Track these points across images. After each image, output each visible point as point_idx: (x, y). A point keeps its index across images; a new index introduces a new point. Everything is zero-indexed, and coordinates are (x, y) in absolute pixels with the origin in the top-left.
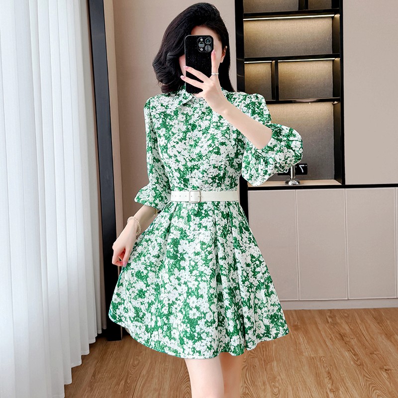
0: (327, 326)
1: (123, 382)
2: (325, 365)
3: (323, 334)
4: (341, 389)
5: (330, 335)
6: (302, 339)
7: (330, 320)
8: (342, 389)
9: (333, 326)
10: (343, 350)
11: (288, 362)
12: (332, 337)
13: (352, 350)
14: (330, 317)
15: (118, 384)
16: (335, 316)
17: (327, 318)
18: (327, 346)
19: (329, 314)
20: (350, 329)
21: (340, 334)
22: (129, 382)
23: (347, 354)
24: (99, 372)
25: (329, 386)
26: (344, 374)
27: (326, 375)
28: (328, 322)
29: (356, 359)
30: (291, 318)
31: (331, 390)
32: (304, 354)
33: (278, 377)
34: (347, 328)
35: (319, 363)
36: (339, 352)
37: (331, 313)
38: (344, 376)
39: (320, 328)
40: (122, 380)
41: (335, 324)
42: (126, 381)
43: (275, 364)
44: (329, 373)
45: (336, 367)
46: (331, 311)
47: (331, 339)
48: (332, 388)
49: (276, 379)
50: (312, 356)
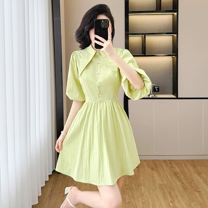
0: (168, 168)
2: (168, 188)
3: (166, 172)
5: (170, 173)
6: (155, 175)
7: (169, 165)
8: (176, 201)
10: (176, 181)
11: (149, 187)
13: (181, 181)
16: (172, 163)
17: (168, 164)
18: (168, 178)
20: (180, 170)
23: (178, 183)
24: (54, 190)
25: (170, 199)
26: (177, 193)
27: (168, 194)
29: (183, 186)
30: (150, 163)
31: (171, 202)
32: (157, 182)
33: (145, 194)
34: (178, 169)
35: (164, 188)
37: (170, 162)
39: (164, 169)
41: (172, 167)
43: (142, 187)
44: (170, 192)
45: (173, 190)
46: (170, 160)
47: (170, 175)
48: (172, 200)
49: (144, 195)
50: (161, 183)
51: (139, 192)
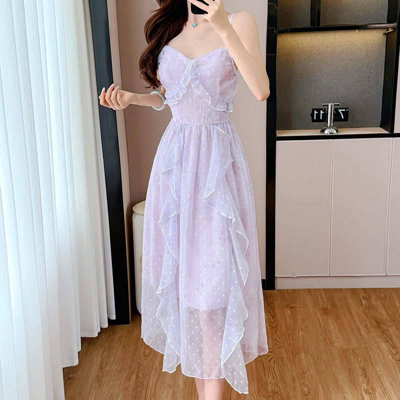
0: (361, 309)
1: (134, 377)
2: (360, 359)
3: (357, 319)
4: (377, 390)
5: (365, 321)
6: (332, 325)
7: (364, 302)
8: (379, 391)
9: (368, 310)
10: (379, 340)
11: (318, 355)
12: (367, 324)
13: (390, 341)
14: (364, 298)
15: (129, 379)
16: (370, 297)
17: (361, 300)
18: (361, 335)
19: (363, 294)
20: (388, 313)
21: (376, 320)
22: (141, 377)
23: (384, 346)
24: (106, 363)
25: (365, 385)
26: (381, 370)
27: (360, 372)
28: (362, 305)
29: (394, 353)
30: (319, 298)
31: (366, 391)
32: (335, 344)
33: (308, 373)
34: (384, 312)
35: (352, 357)
36: (375, 343)
37: (365, 293)
38: (381, 373)
39: (353, 312)
40: (133, 373)
41: (370, 307)
42: (137, 376)
43: (303, 356)
44: (364, 369)
45: (372, 362)
46: (365, 290)
47: (365, 327)
48: (368, 388)
49: (306, 375)
50: (344, 347)
51: (296, 367)
